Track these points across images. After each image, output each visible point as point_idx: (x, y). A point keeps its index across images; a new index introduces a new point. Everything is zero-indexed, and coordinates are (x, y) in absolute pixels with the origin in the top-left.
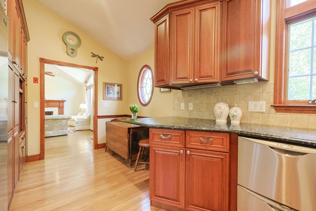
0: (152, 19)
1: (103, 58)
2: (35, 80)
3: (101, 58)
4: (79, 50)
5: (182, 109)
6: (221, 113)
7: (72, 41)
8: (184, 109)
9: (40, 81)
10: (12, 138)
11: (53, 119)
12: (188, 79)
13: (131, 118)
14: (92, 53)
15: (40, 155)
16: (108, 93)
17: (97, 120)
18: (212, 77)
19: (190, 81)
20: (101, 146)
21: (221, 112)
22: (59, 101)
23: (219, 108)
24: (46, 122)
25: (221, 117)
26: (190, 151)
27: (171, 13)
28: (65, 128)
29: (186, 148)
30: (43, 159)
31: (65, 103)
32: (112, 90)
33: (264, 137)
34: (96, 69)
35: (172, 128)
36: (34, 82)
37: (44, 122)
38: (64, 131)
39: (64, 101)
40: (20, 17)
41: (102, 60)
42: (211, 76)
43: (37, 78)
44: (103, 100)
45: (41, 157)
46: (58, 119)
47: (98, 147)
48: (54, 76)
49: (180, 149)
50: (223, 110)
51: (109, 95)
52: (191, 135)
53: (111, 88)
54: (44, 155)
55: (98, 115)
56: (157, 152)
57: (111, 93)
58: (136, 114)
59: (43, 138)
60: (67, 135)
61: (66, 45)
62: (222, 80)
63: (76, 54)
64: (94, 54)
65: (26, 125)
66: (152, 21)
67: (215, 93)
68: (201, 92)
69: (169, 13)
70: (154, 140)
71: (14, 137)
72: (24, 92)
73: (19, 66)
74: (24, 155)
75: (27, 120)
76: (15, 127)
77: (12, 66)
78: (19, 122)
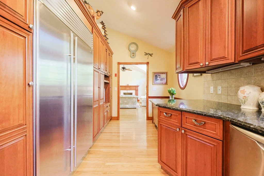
0: (173, 17)
1: (153, 54)
2: (116, 75)
3: (151, 55)
4: (137, 53)
5: (211, 92)
6: (244, 98)
7: (133, 48)
8: (212, 93)
9: (118, 75)
10: (98, 105)
11: (128, 98)
12: (199, 64)
13: (169, 99)
14: (145, 53)
15: (117, 117)
16: (156, 80)
17: (148, 100)
18: (226, 58)
19: (201, 66)
20: (151, 118)
21: (245, 96)
22: (135, 86)
23: (242, 92)
24: (120, 98)
25: (246, 103)
26: (185, 131)
27: (184, 7)
28: (135, 104)
29: (181, 127)
30: (119, 120)
31: (139, 87)
32: (159, 77)
33: (254, 130)
34: (148, 63)
35: (171, 108)
36: (115, 76)
37: (119, 98)
38: (135, 105)
39: (138, 86)
40: (105, 45)
41: (152, 56)
42: (224, 58)
43: (116, 74)
44: (153, 85)
45: (117, 118)
46: (131, 98)
47: (148, 119)
48: (132, 70)
49: (177, 127)
50: (248, 94)
51: (157, 81)
52: (186, 116)
53: (158, 76)
54: (119, 117)
55: (149, 96)
56: (162, 126)
57: (158, 80)
58: (174, 96)
59: (119, 108)
60: (136, 108)
61: (130, 51)
62: (238, 60)
63: (135, 56)
64: (146, 53)
65: (111, 100)
66: (173, 19)
67: (246, 74)
68: (230, 74)
69: (183, 8)
70: (160, 116)
71: (100, 105)
72: (110, 82)
73: (104, 70)
74: (109, 116)
75: (112, 96)
76: (100, 100)
77: (98, 71)
78: (104, 98)
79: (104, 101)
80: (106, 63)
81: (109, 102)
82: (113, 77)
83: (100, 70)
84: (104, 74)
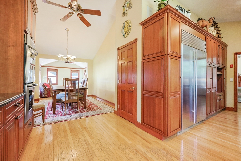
2: (231, 66)
9: (234, 66)
10: (210, 92)
15: (234, 108)
30: (236, 111)
36: (231, 68)
40: (217, 43)
65: (225, 90)
71: (212, 92)
72: (223, 73)
73: (217, 63)
74: (222, 105)
75: (226, 87)
76: (212, 88)
77: (210, 66)
78: (216, 86)
79: (216, 90)
80: (219, 56)
81: (222, 92)
82: (227, 68)
83: (212, 65)
84: (216, 67)
